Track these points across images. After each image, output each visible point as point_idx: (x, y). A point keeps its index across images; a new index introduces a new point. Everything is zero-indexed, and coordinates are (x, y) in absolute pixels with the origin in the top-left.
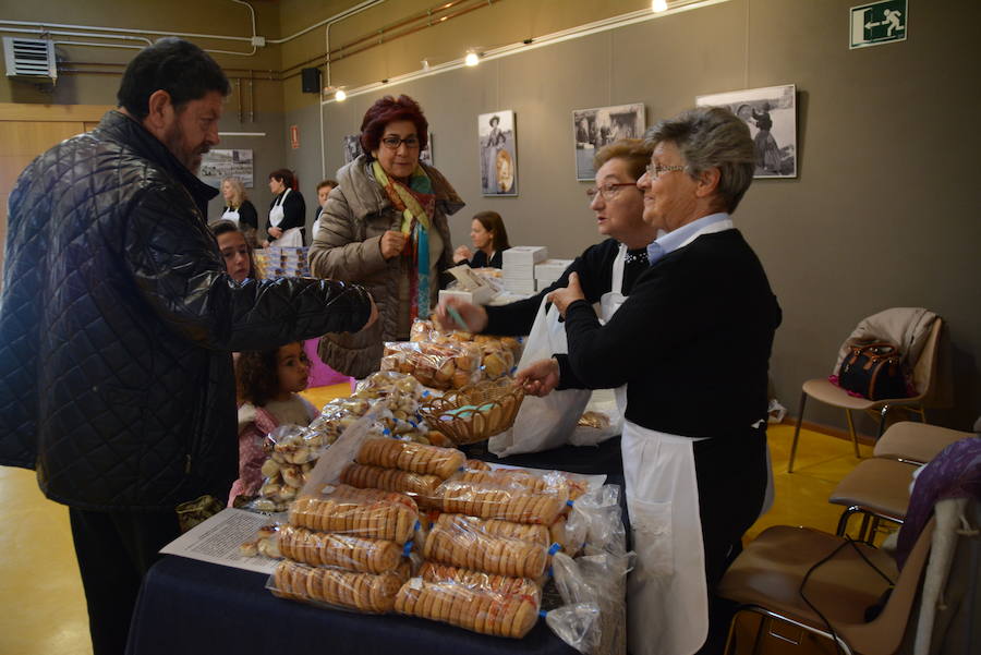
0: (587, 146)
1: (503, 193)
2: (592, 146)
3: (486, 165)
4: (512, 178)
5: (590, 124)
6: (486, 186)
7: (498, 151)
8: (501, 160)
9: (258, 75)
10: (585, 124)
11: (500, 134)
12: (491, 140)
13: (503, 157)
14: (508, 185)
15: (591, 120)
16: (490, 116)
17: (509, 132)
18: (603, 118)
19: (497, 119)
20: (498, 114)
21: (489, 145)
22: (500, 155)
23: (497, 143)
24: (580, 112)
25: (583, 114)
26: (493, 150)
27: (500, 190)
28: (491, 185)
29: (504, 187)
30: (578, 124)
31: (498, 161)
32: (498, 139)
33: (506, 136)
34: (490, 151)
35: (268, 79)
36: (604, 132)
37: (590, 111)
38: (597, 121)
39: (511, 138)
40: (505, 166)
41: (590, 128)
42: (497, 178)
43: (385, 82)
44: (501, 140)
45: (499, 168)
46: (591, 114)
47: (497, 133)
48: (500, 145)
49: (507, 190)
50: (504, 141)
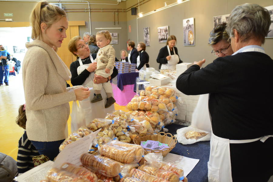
1: (190, 45)
3: (185, 36)
4: (193, 40)
5: (219, 21)
6: (185, 42)
7: (189, 31)
8: (190, 34)
9: (119, 11)
10: (217, 21)
11: (190, 26)
12: (187, 28)
13: (191, 33)
14: (192, 42)
15: (219, 19)
16: (187, 20)
17: (193, 25)
19: (189, 21)
20: (189, 19)
21: (186, 29)
22: (190, 32)
24: (216, 17)
25: (217, 18)
26: (187, 31)
27: (189, 44)
28: (187, 42)
29: (191, 43)
30: (215, 21)
31: (189, 35)
32: (189, 27)
33: (191, 26)
34: (186, 31)
35: (122, 12)
37: (219, 17)
38: (221, 20)
39: (193, 27)
40: (191, 36)
41: (219, 22)
42: (189, 40)
43: (155, 10)
44: (190, 27)
45: (189, 37)
47: (189, 25)
48: (190, 29)
49: (192, 44)
50: (191, 28)
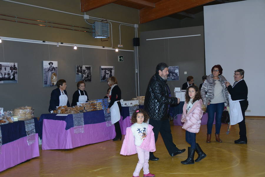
0: (80, 74)
1: (53, 86)
2: (81, 74)
3: (47, 77)
4: (56, 81)
6: (46, 84)
12: (49, 69)
13: (54, 75)
14: (55, 83)
16: (49, 62)
17: (57, 67)
18: (84, 68)
20: (52, 62)
21: (48, 71)
22: (53, 74)
23: (52, 71)
26: (50, 73)
28: (48, 83)
30: (78, 68)
31: (52, 76)
34: (49, 73)
36: (84, 71)
42: (51, 81)
44: (53, 69)
45: (52, 78)
46: (81, 66)
47: (52, 67)
49: (54, 85)
50: (55, 70)
